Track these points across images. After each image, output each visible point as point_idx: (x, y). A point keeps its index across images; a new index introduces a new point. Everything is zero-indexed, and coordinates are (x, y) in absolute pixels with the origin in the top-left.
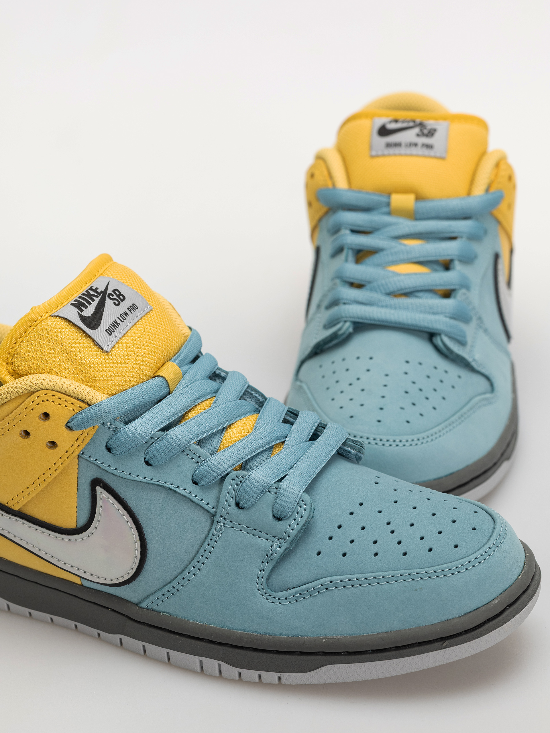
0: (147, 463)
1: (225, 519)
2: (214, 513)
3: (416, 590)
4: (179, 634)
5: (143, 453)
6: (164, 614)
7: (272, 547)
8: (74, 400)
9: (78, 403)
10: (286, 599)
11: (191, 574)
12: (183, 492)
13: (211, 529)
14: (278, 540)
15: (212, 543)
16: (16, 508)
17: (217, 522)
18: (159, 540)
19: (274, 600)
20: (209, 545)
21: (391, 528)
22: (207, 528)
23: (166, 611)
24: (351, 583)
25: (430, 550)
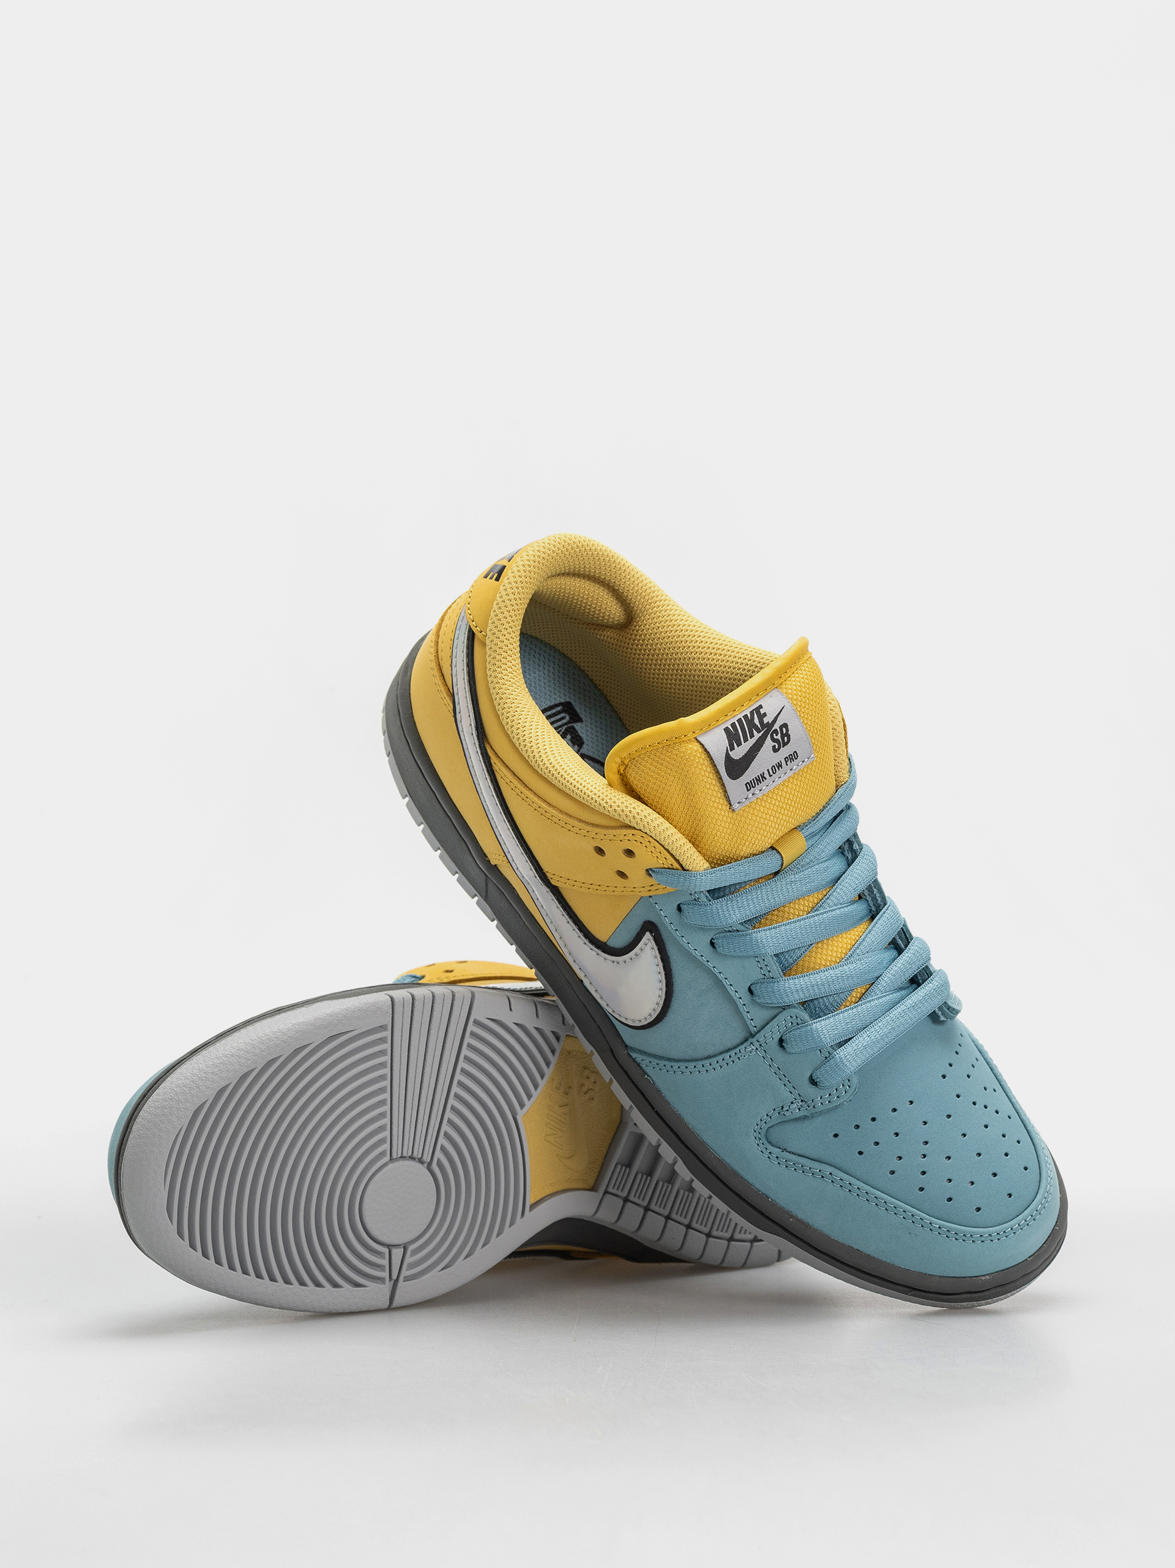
0: (712, 944)
1: (760, 1045)
2: (753, 1033)
3: (910, 1233)
4: (653, 1108)
5: (714, 934)
6: (648, 1078)
7: (792, 1103)
8: (668, 856)
9: (671, 861)
10: (777, 1157)
11: (696, 1069)
12: (733, 993)
13: (742, 1043)
14: (802, 1101)
15: (734, 1058)
16: (554, 883)
17: (751, 1043)
18: (682, 1017)
19: (764, 1150)
20: (730, 1056)
21: (925, 1149)
22: (738, 1041)
23: (651, 1076)
24: (850, 1187)
25: (950, 1199)
